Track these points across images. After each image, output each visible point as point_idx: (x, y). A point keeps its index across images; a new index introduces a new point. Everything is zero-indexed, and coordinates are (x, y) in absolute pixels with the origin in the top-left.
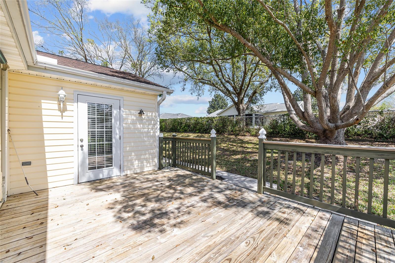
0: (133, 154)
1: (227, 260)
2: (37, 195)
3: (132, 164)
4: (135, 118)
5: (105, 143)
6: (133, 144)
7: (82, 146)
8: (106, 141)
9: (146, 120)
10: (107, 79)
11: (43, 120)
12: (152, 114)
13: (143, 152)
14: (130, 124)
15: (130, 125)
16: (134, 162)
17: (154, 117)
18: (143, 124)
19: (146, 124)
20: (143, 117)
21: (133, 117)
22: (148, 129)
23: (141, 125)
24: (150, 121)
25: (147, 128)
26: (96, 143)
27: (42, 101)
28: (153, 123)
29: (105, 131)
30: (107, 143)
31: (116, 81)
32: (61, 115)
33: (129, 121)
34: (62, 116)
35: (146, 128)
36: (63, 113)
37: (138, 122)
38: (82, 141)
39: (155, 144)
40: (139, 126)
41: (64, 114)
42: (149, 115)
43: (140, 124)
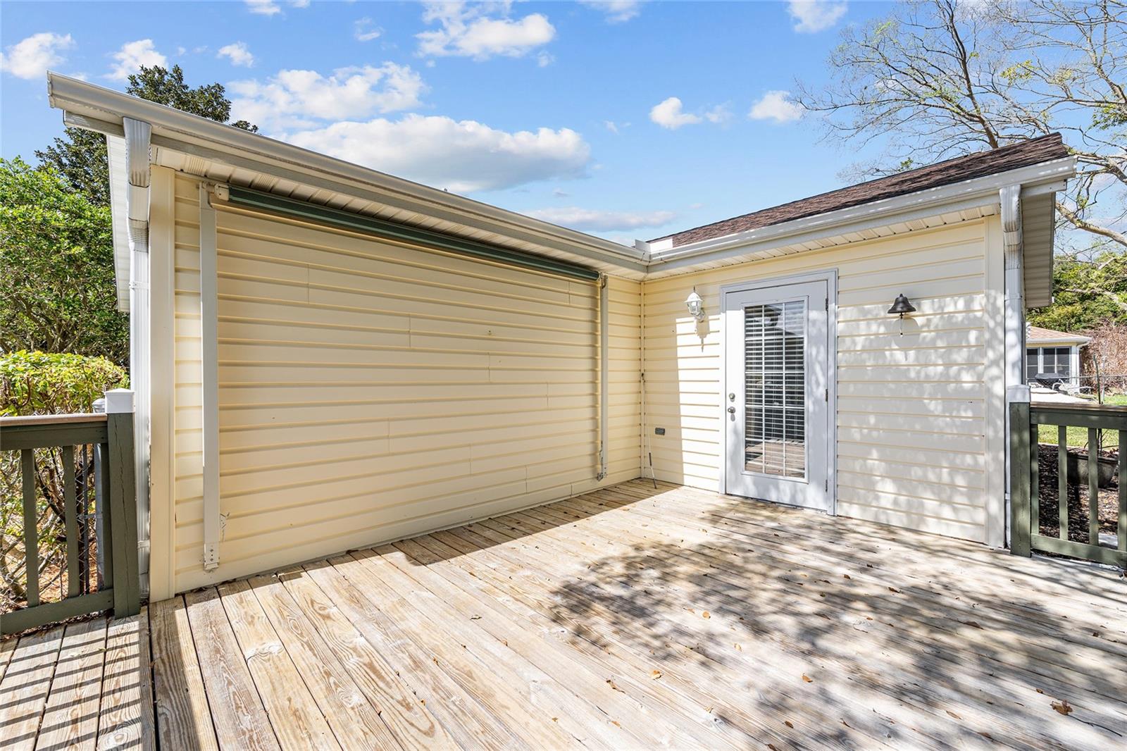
0: (875, 454)
1: (433, 726)
2: (656, 488)
3: (871, 488)
4: (882, 330)
5: (784, 407)
6: (872, 420)
7: (732, 411)
8: (787, 402)
9: (936, 330)
10: (762, 238)
11: (678, 356)
12: (968, 303)
13: (921, 457)
14: (863, 350)
15: (865, 356)
16: (877, 482)
17: (979, 314)
18: (918, 349)
19: (936, 348)
20: (920, 321)
21: (874, 328)
22: (948, 365)
23: (912, 353)
24: (955, 334)
25: (940, 362)
26: (764, 407)
27: (678, 320)
28: (977, 339)
29: (784, 376)
30: (790, 407)
31: (785, 233)
32: (700, 343)
33: (860, 342)
34: (703, 345)
35: (936, 365)
36: (704, 339)
37: (897, 344)
38: (733, 398)
39: (991, 433)
40: (899, 356)
41: (706, 341)
42: (950, 308)
43: (905, 349)
